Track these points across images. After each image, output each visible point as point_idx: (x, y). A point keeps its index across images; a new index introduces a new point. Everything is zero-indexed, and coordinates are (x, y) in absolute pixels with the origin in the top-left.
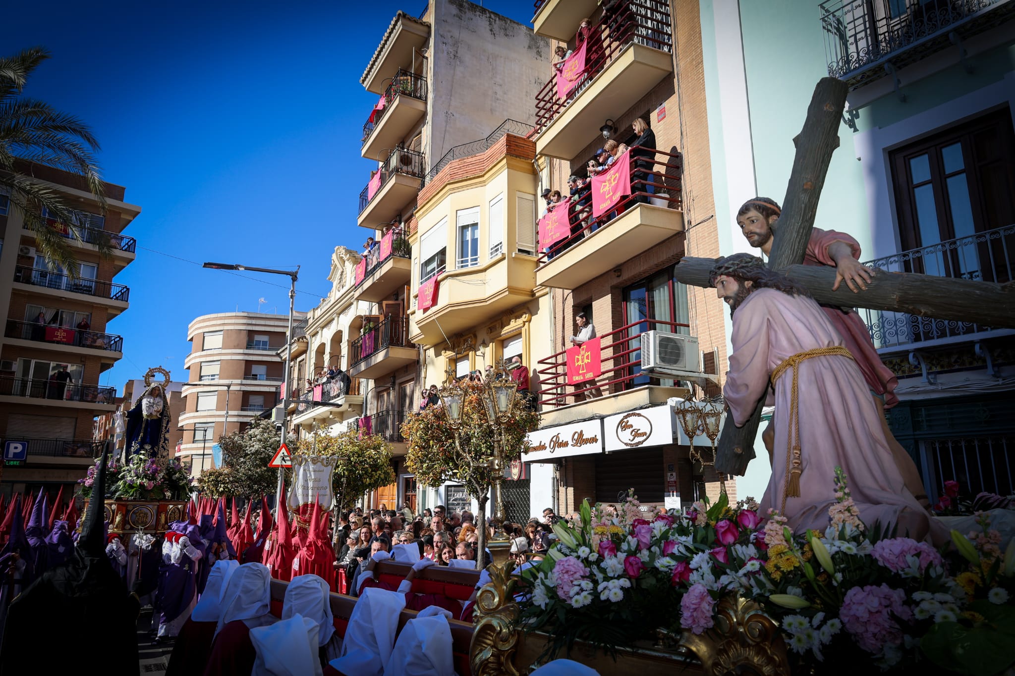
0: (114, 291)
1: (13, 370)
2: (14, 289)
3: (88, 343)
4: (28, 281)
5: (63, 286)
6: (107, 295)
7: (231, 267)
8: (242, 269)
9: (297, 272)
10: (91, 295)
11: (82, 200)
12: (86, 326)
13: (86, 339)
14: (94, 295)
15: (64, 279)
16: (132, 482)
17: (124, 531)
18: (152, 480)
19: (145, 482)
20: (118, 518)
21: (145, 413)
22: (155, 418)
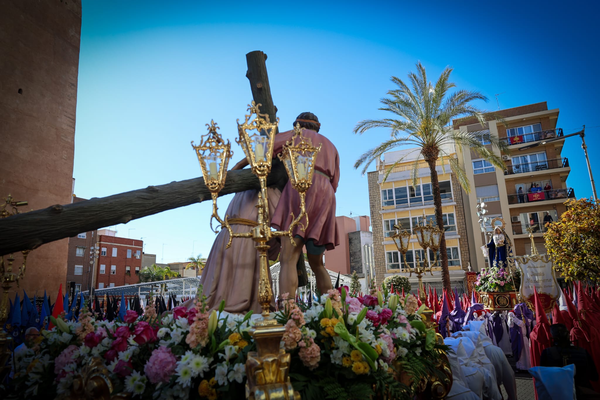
1: (519, 220)
2: (505, 179)
3: (553, 197)
4: (511, 173)
5: (531, 170)
6: (557, 166)
9: (583, 131)
10: (547, 169)
11: (525, 119)
12: (549, 188)
13: (551, 195)
14: (549, 169)
15: (530, 166)
16: (492, 282)
17: (495, 309)
18: (503, 280)
19: (498, 282)
20: (490, 302)
21: (496, 244)
22: (502, 246)
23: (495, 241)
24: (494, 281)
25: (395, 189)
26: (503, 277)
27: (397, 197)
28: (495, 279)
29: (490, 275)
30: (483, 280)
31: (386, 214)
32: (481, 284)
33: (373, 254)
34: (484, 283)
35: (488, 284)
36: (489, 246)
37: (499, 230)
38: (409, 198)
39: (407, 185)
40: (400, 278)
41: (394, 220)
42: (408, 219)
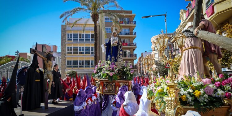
0: (133, 33)
3: (130, 45)
5: (124, 34)
6: (132, 34)
7: (148, 17)
8: (151, 17)
9: (166, 14)
14: (130, 35)
16: (104, 72)
17: (103, 93)
18: (112, 72)
19: (109, 73)
20: (101, 87)
21: (112, 44)
22: (116, 45)
23: (111, 42)
24: (106, 72)
25: (73, 34)
26: (113, 70)
27: (73, 38)
28: (107, 71)
29: (104, 67)
30: (99, 69)
31: (68, 44)
32: (97, 73)
33: (60, 61)
34: (99, 72)
35: (101, 73)
36: (107, 45)
37: (116, 34)
38: (79, 39)
39: (79, 33)
40: (73, 72)
41: (71, 47)
42: (78, 47)
